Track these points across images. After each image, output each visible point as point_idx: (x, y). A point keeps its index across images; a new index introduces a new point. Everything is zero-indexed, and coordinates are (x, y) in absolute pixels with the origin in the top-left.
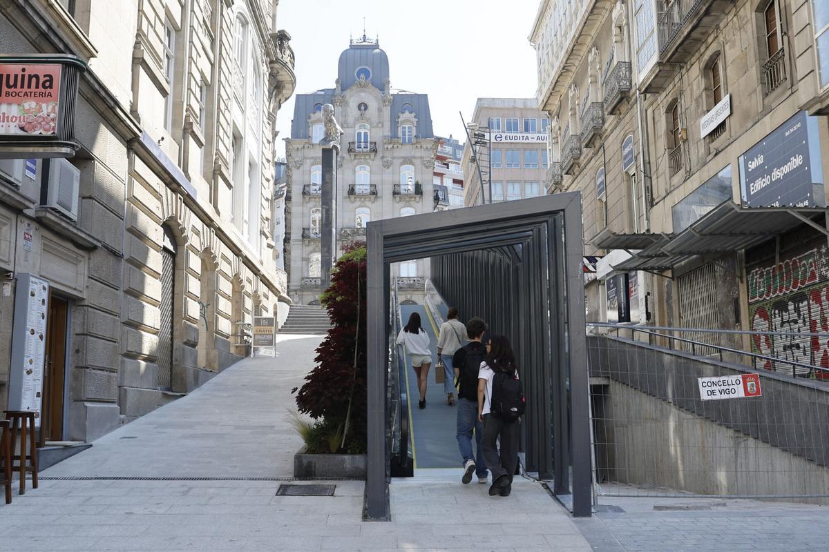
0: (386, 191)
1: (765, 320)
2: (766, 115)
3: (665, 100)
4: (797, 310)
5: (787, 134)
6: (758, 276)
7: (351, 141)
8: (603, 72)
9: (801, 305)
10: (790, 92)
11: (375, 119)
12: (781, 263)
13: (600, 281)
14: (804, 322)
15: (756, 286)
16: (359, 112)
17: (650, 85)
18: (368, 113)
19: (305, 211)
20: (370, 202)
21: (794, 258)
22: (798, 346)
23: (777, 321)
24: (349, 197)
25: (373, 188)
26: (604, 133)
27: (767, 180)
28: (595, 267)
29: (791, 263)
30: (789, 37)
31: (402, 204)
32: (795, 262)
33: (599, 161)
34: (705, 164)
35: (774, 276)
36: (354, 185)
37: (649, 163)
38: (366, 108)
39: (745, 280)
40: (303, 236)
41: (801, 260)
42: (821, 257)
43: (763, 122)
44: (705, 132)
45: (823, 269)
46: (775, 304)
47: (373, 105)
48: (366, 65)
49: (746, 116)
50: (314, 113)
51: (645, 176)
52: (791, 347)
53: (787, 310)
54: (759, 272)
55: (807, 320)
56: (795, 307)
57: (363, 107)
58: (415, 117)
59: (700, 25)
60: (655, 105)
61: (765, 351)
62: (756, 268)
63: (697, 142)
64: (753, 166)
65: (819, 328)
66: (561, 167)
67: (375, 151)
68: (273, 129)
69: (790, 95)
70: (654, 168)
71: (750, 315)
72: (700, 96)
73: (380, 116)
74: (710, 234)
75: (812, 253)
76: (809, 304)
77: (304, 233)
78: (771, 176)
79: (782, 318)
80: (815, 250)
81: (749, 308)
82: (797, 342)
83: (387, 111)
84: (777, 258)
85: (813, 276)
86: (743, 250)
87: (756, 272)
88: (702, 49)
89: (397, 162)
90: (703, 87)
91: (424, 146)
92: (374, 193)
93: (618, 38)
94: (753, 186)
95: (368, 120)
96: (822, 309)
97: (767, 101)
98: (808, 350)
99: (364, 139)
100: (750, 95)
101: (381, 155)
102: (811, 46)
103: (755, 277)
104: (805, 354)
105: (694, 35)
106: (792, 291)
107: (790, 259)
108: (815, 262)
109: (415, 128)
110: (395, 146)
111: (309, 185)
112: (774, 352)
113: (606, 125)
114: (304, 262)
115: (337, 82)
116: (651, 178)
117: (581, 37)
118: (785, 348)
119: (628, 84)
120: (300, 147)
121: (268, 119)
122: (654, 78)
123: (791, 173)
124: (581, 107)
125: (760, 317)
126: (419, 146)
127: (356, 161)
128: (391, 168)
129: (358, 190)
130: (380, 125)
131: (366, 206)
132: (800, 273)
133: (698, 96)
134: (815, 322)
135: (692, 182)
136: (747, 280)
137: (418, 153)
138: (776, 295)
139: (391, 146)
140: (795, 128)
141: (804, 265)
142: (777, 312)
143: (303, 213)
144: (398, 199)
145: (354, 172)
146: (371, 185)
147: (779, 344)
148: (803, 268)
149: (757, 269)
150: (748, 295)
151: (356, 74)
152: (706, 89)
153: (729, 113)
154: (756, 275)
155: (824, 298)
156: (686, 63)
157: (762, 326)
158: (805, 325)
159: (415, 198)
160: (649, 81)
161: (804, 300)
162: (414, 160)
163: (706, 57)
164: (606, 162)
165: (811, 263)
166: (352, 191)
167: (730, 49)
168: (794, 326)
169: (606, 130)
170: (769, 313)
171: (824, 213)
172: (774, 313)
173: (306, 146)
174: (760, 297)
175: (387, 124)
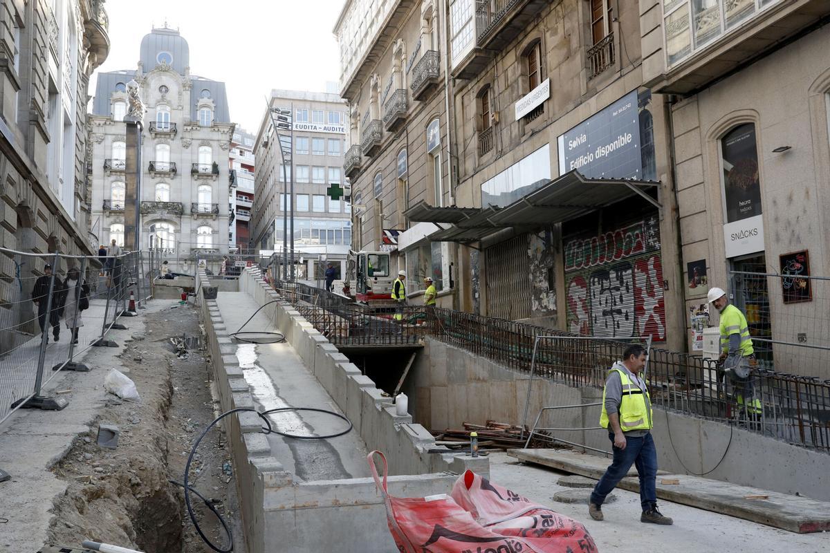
0: (185, 170)
1: (582, 288)
2: (592, 97)
3: (476, 86)
4: (620, 278)
5: (615, 114)
6: (576, 247)
7: (152, 120)
8: (408, 61)
9: (624, 273)
10: (619, 74)
11: (175, 102)
12: (603, 235)
13: (399, 252)
14: (627, 289)
15: (573, 256)
16: (160, 94)
17: (464, 70)
18: (168, 96)
19: (106, 184)
20: (169, 179)
21: (618, 230)
22: (619, 312)
23: (597, 288)
24: (150, 173)
25: (172, 166)
26: (408, 118)
27: (590, 158)
28: (396, 240)
29: (614, 235)
30: (620, 23)
31: (200, 181)
32: (618, 234)
33: (402, 143)
34: (518, 144)
35: (594, 247)
36: (155, 162)
37: (456, 144)
38: (167, 91)
39: (561, 251)
40: (104, 208)
41: (625, 232)
42: (649, 229)
43: (588, 103)
44: (519, 115)
45: (651, 240)
46: (594, 272)
47: (174, 89)
48: (168, 51)
49: (567, 98)
50: (116, 91)
51: (451, 157)
52: (611, 312)
53: (607, 278)
54: (577, 244)
55: (631, 287)
56: (617, 275)
57: (164, 89)
58: (213, 102)
59: (523, 13)
60: (465, 91)
61: (582, 315)
62: (573, 240)
63: (511, 124)
64: (574, 144)
65: (644, 295)
66: (360, 150)
67: (175, 132)
68: (86, 93)
69: (619, 78)
70: (461, 150)
71: (565, 283)
72: (516, 81)
73: (180, 99)
74: (542, 205)
75: (638, 225)
76: (633, 272)
77: (104, 204)
78: (594, 154)
79: (602, 286)
80: (643, 222)
81: (565, 277)
82: (618, 307)
83: (187, 95)
84: (600, 230)
85: (639, 246)
86: (560, 223)
87: (574, 243)
88: (520, 38)
89: (195, 143)
90: (519, 72)
91: (222, 130)
92: (174, 171)
93: (426, 30)
94: (573, 164)
95: (169, 103)
96: (648, 277)
97: (591, 83)
98: (631, 315)
99: (165, 119)
100: (573, 78)
101: (181, 136)
102: (659, 25)
103: (573, 248)
104: (627, 319)
105: (516, 22)
106: (614, 261)
107: (613, 231)
108: (642, 233)
109: (213, 113)
110: (194, 128)
111: (110, 160)
112: (592, 317)
113: (411, 110)
114: (104, 232)
115: (139, 64)
116: (458, 158)
117: (388, 29)
118: (605, 313)
119: (436, 71)
120: (102, 123)
121: (82, 80)
122: (469, 64)
123: (618, 150)
124: (384, 95)
125: (577, 285)
126: (216, 129)
127: (157, 140)
128: (190, 148)
129: (158, 167)
130: (180, 108)
131: (165, 183)
132: (624, 244)
133: (512, 81)
134: (640, 290)
135: (504, 161)
136: (563, 251)
137: (216, 136)
138: (596, 264)
139: (190, 127)
140: (624, 108)
141: (629, 237)
142: (596, 280)
143: (104, 186)
144: (196, 176)
145: (155, 150)
146: (171, 163)
147: (598, 311)
148: (628, 239)
149: (575, 241)
150: (564, 264)
151: (157, 58)
152: (522, 75)
153: (548, 96)
154: (574, 246)
155: (651, 267)
156: (502, 51)
157: (578, 293)
158: (628, 292)
159: (212, 176)
160: (464, 67)
161: (628, 269)
162: (211, 142)
163: (525, 44)
164: (409, 143)
165: (637, 235)
166: (152, 167)
167: (551, 37)
168: (617, 294)
169: (410, 115)
170: (587, 281)
171: (656, 187)
172: (593, 281)
173: (108, 123)
174: (579, 265)
175: (187, 107)
